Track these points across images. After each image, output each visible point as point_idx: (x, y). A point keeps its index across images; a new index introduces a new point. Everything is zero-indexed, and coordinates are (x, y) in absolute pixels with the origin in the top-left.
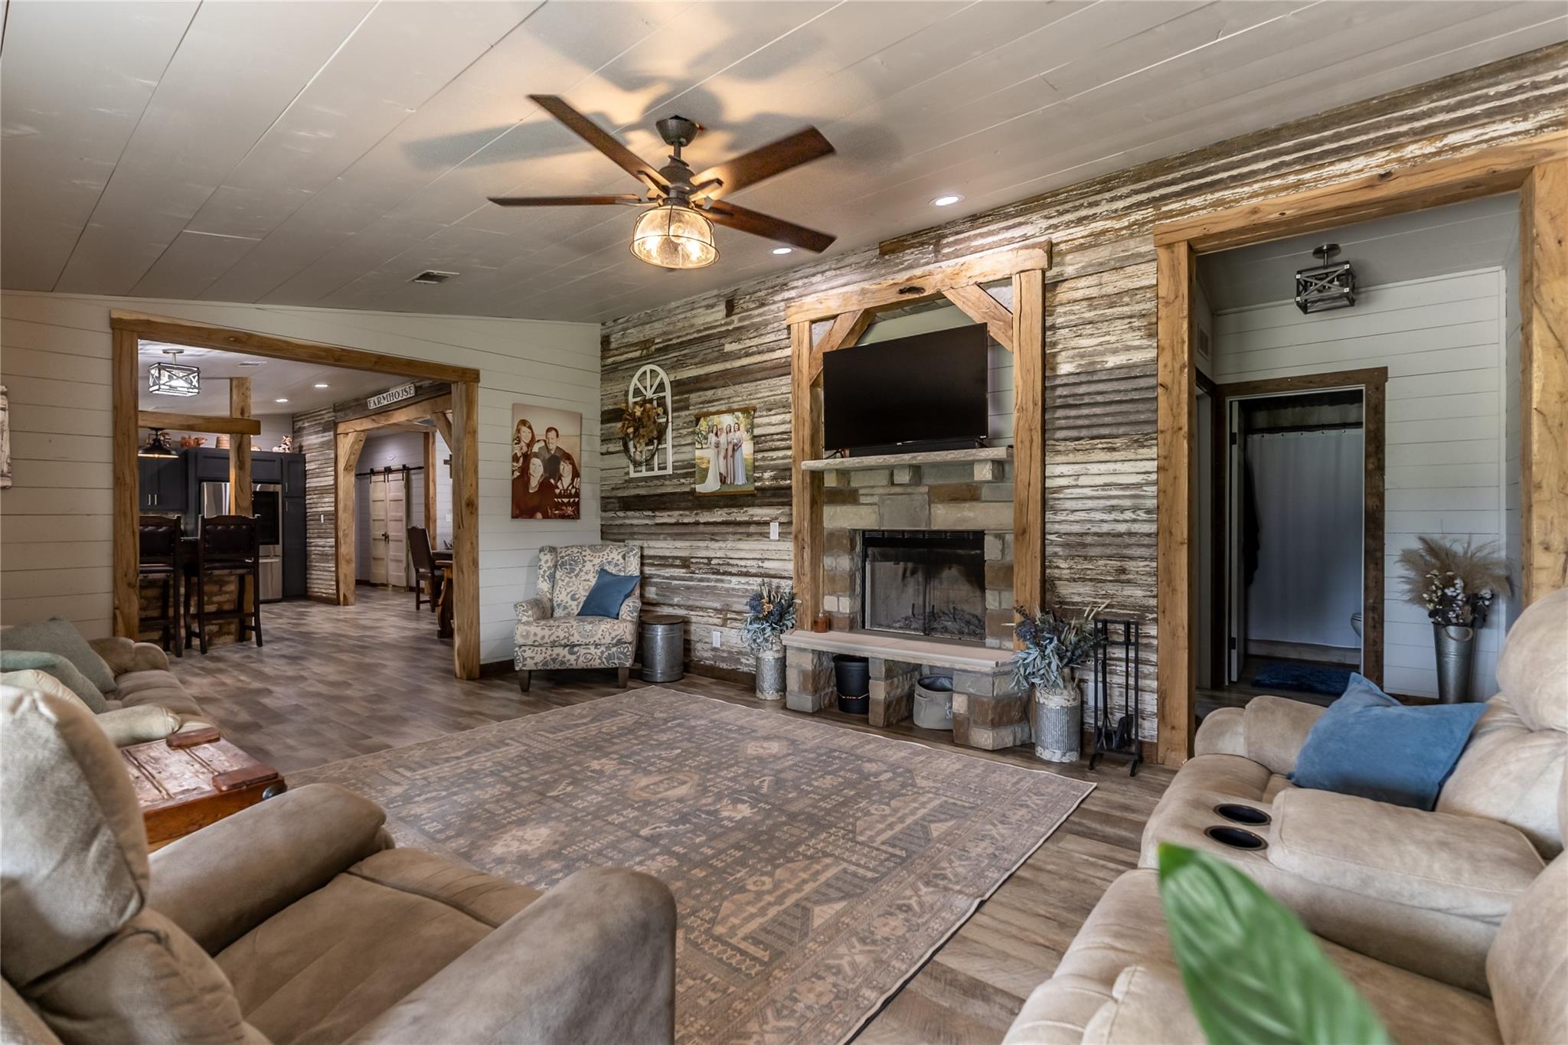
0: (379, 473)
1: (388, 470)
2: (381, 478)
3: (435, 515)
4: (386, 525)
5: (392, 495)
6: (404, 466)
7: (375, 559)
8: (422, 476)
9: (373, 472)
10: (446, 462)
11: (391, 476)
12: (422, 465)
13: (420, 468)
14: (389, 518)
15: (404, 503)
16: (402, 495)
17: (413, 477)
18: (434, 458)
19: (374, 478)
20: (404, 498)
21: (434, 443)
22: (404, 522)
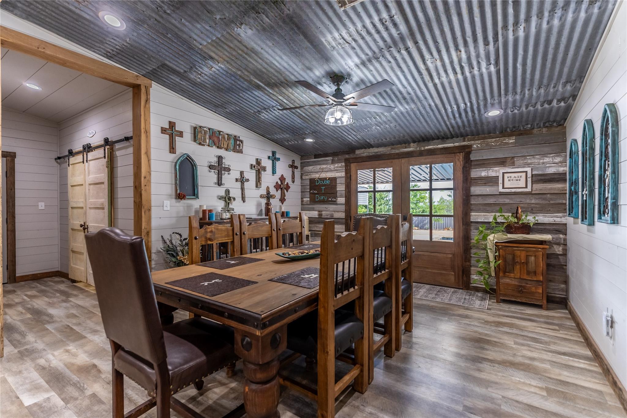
0: (78, 153)
1: (88, 148)
2: (79, 158)
3: (149, 201)
4: (85, 213)
5: (92, 177)
6: (106, 141)
7: (73, 252)
8: (131, 150)
9: (71, 153)
10: (163, 130)
11: (91, 155)
12: (130, 134)
13: (127, 139)
14: (89, 206)
15: (106, 186)
16: (104, 176)
17: (118, 153)
18: (147, 121)
19: (72, 160)
20: (106, 180)
21: (147, 101)
22: (106, 210)
